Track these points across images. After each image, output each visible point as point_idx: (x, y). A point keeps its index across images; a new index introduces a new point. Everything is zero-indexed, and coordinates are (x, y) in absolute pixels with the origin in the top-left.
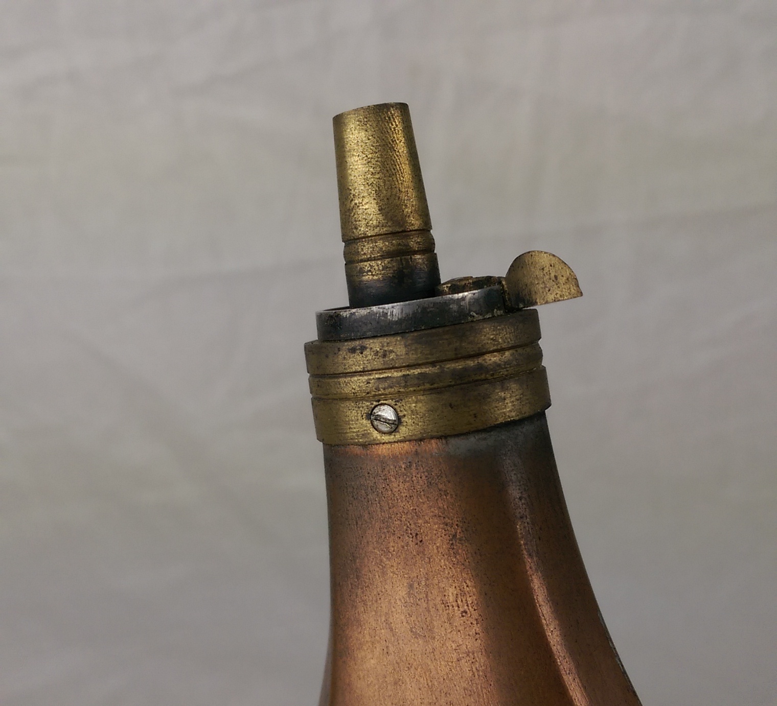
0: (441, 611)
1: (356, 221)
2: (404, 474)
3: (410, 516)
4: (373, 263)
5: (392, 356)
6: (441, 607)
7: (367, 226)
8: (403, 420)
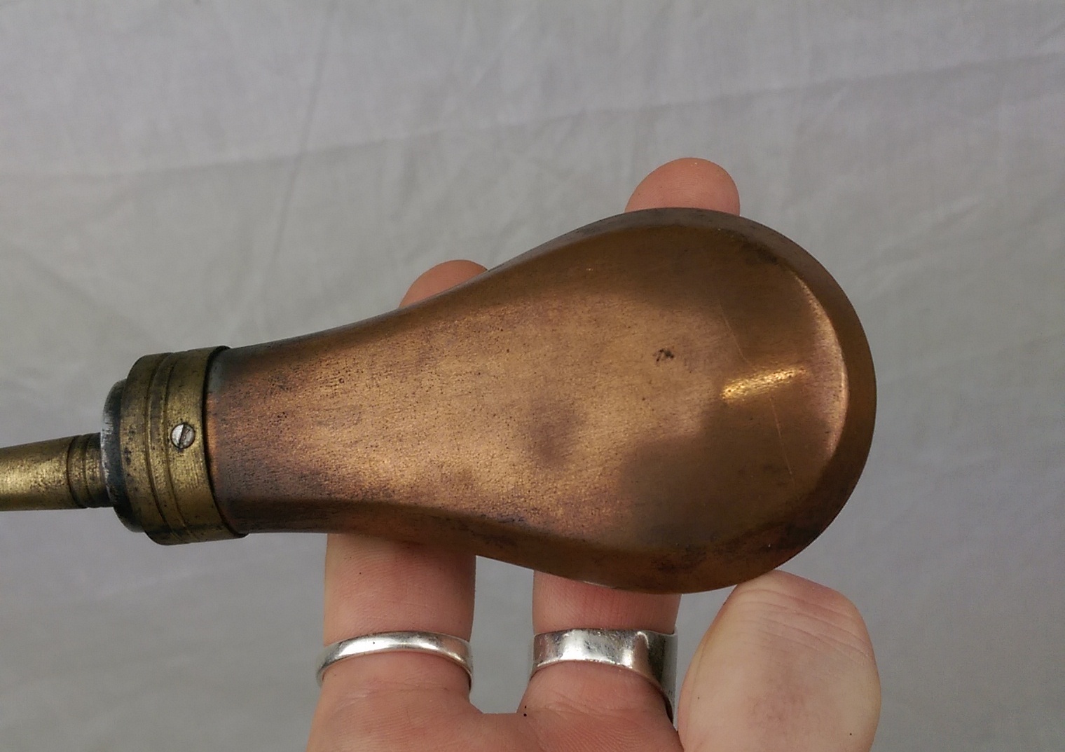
0: (339, 399)
1: (54, 482)
2: (231, 426)
3: (264, 422)
4: (87, 467)
5: (134, 426)
6: (336, 399)
7: (58, 471)
8: (184, 421)
